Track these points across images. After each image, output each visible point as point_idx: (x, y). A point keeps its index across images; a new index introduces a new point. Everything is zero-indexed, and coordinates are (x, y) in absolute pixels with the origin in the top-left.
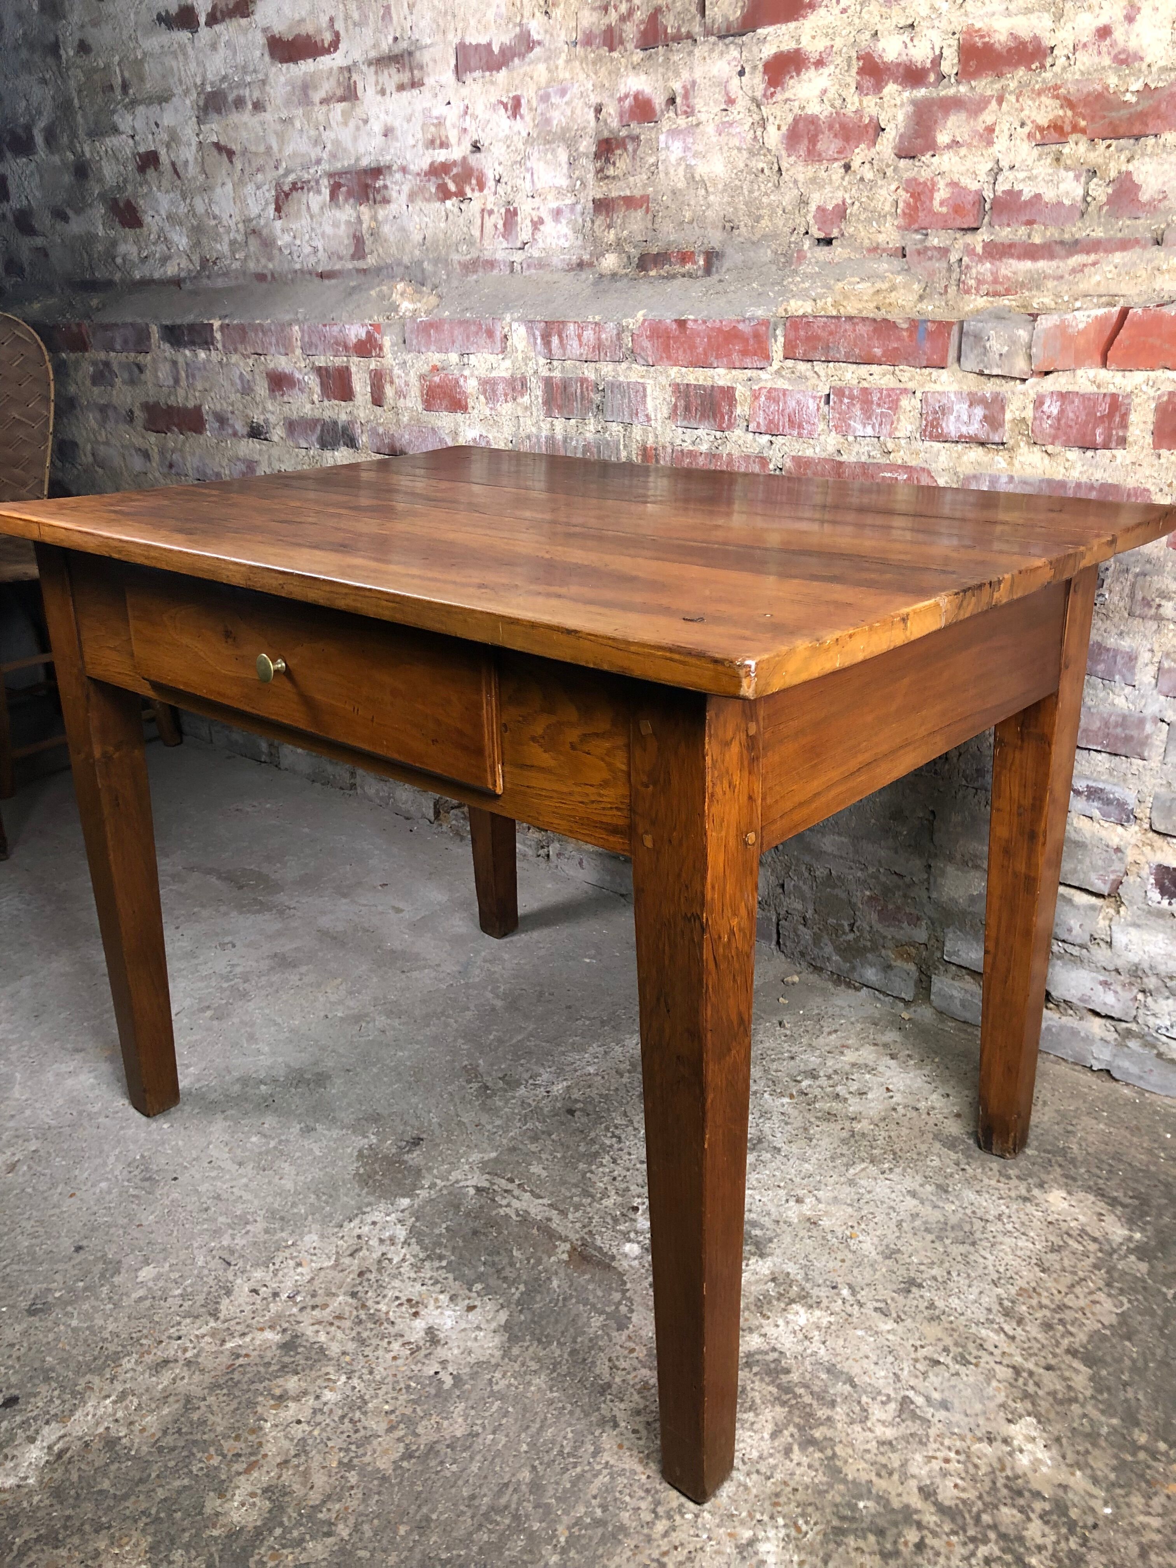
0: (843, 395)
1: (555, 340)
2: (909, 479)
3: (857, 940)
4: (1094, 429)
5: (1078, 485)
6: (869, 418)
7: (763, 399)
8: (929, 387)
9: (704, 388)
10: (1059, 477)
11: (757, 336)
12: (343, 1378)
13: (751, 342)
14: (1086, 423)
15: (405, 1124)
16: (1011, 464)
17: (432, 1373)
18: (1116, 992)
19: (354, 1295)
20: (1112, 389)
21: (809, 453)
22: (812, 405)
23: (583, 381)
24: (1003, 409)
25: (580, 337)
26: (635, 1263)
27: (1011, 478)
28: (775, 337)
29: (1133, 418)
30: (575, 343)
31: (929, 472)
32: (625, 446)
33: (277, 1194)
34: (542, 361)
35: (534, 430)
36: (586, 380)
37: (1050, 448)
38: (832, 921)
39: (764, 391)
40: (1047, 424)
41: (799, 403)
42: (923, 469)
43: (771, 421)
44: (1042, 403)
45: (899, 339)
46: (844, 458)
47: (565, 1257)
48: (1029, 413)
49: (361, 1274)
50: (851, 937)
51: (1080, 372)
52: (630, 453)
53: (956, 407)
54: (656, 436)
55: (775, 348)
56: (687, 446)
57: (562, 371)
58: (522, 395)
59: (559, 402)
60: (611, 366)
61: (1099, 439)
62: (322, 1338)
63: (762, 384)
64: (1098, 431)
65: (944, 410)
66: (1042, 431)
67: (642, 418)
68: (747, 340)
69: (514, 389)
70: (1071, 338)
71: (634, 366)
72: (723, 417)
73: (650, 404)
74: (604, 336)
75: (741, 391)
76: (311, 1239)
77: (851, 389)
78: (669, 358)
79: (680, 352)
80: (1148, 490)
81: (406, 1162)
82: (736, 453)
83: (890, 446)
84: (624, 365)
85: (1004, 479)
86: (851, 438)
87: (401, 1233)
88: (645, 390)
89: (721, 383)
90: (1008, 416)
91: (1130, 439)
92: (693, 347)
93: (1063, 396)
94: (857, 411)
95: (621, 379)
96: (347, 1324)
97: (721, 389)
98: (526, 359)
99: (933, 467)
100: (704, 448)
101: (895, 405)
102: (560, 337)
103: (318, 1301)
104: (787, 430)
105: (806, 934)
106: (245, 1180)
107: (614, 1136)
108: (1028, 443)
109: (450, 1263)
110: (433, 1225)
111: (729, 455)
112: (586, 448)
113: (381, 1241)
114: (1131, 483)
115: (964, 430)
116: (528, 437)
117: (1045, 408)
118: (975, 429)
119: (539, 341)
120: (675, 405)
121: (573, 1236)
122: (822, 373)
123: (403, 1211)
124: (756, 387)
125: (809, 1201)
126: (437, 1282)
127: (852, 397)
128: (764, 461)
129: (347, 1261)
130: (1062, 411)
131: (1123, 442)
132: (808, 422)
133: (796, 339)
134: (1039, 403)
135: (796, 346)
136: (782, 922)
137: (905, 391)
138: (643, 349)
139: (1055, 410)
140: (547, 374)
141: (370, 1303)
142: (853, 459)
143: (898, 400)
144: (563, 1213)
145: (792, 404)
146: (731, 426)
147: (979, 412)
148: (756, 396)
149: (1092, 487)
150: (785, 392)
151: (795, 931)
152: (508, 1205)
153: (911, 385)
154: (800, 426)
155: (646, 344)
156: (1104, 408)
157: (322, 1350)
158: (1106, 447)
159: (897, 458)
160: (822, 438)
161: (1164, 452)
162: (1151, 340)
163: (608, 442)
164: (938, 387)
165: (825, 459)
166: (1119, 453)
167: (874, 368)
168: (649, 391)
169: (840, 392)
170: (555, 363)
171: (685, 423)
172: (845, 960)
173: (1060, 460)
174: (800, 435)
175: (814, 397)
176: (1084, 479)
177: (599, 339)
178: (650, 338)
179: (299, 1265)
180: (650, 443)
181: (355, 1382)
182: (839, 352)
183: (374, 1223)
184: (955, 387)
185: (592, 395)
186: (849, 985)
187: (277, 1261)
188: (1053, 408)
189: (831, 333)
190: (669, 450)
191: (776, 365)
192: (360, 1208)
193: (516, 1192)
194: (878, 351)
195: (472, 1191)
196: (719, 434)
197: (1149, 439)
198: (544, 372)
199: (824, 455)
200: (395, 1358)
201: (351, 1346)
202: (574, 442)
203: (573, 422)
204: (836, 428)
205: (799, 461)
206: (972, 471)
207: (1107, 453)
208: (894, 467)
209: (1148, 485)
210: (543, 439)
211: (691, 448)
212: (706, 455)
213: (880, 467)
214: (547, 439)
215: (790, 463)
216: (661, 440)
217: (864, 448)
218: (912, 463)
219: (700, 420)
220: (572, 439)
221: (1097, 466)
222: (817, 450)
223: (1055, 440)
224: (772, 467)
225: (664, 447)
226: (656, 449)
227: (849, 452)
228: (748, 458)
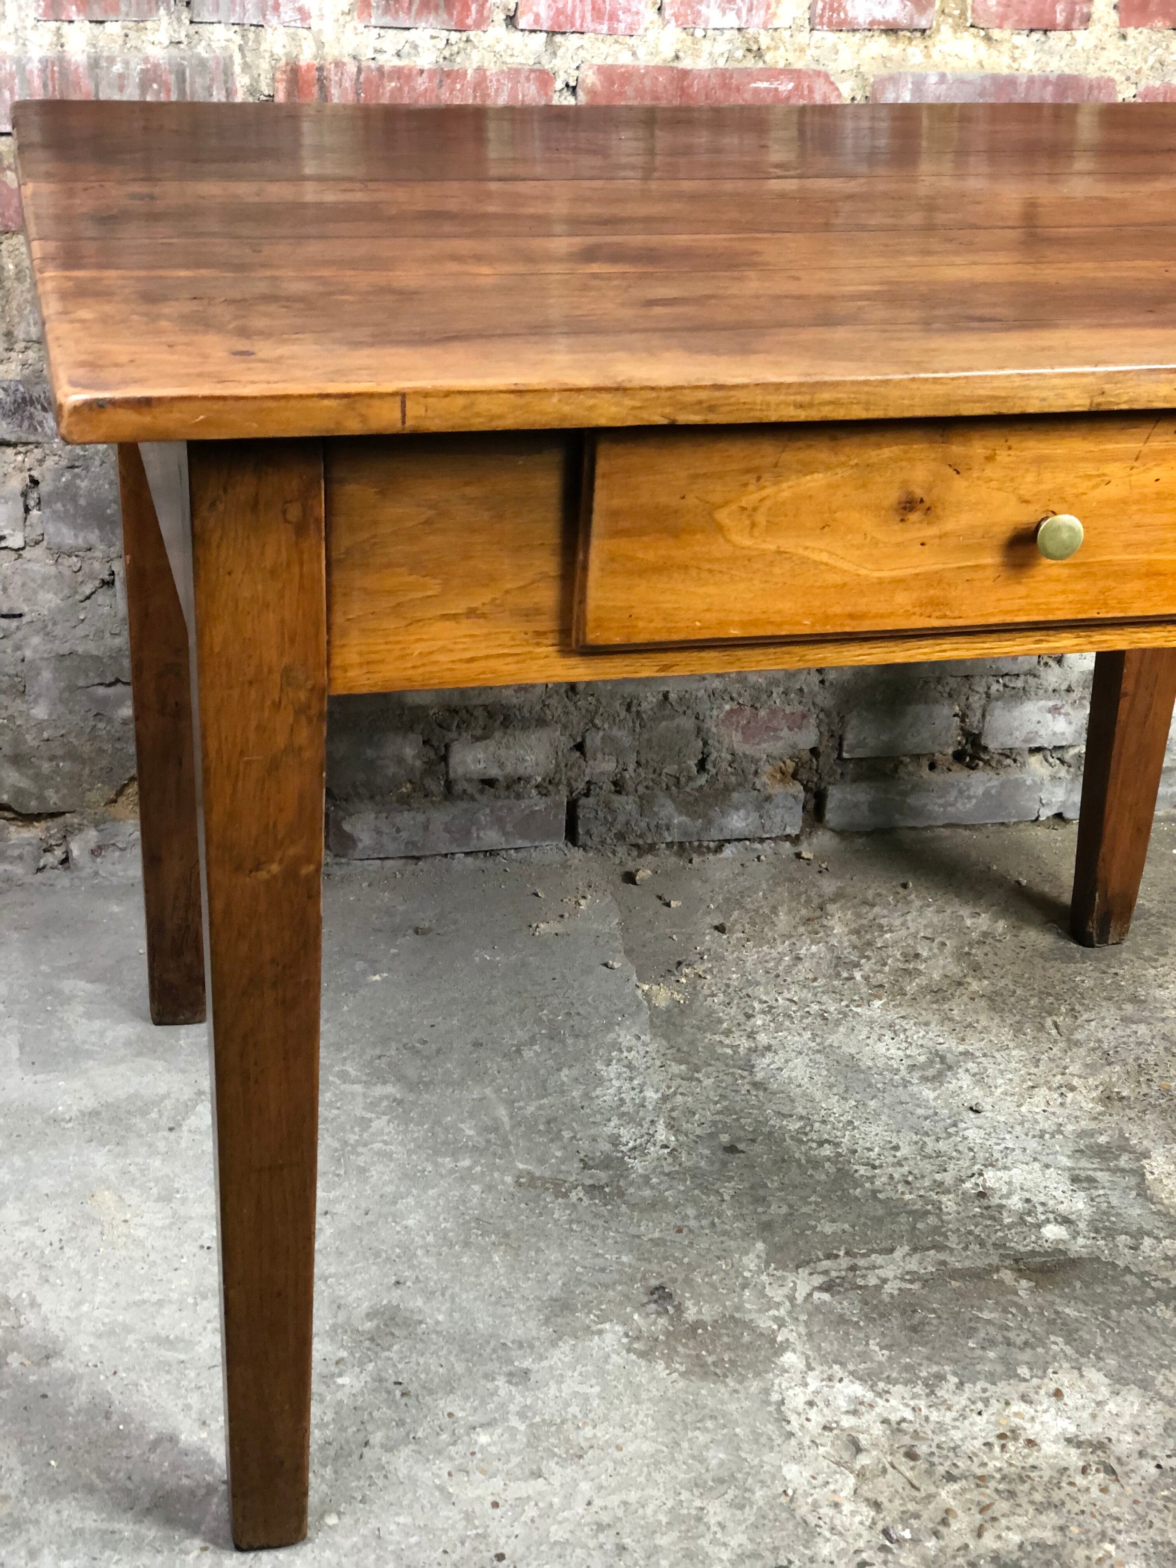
2: (796, 88)
3: (711, 782)
4: (1053, 6)
5: (1031, 80)
10: (1005, 71)
12: (1110, 1547)
15: (607, 1287)
16: (928, 56)
17: (1153, 1471)
18: (1067, 714)
19: (950, 1478)
21: (624, 59)
26: (1081, 1241)
27: (943, 77)
31: (827, 77)
32: (246, 67)
33: (657, 1464)
35: (10, 47)
37: (996, 33)
38: (671, 769)
40: (993, 2)
42: (818, 73)
43: (559, 12)
46: (686, 63)
47: (1024, 1283)
49: (911, 1455)
50: (702, 780)
52: (256, 80)
54: (321, 45)
56: (389, 61)
61: (1060, 18)
62: (1015, 1538)
64: (1059, 7)
66: (986, 10)
67: (287, 14)
72: (465, 8)
76: (793, 1473)
80: (1112, 80)
81: (699, 1324)
82: (492, 68)
83: (765, 41)
85: (933, 79)
87: (858, 1389)
91: (1095, 17)
96: (1003, 1506)
99: (832, 68)
100: (426, 60)
103: (931, 1514)
104: (589, 24)
105: (627, 804)
106: (585, 1486)
107: (821, 1144)
108: (956, 28)
109: (955, 1374)
110: (864, 1356)
111: (480, 70)
112: (149, 76)
113: (855, 1413)
114: (1092, 72)
115: (878, 13)
118: (893, 10)
121: (995, 1260)
123: (810, 1368)
125: (1075, 1082)
126: (986, 1402)
128: (545, 78)
129: (864, 1460)
131: (1086, 20)
132: (627, 10)
136: (583, 801)
141: (979, 1472)
142: (703, 63)
144: (939, 1247)
146: (481, 22)
149: (1046, 82)
151: (608, 805)
152: (885, 1281)
154: (613, 17)
157: (1040, 1545)
158: (1068, 26)
159: (776, 58)
160: (651, 35)
161: (1130, 32)
163: (202, 63)
165: (658, 69)
166: (1080, 35)
171: (387, 20)
172: (693, 815)
173: (1005, 47)
174: (612, 32)
176: (1036, 73)
179: (836, 1505)
180: (306, 58)
181: (1121, 1538)
183: (811, 1404)
186: (701, 850)
187: (812, 1520)
190: (352, 68)
192: (767, 1403)
193: (862, 1262)
195: (826, 1296)
196: (455, 36)
197: (1114, 16)
199: (656, 61)
200: (1104, 1490)
201: (1051, 1518)
202: (117, 68)
203: (113, 28)
204: (676, 16)
205: (608, 73)
206: (884, 72)
207: (1066, 35)
208: (773, 74)
209: (1112, 74)
210: (34, 66)
211: (396, 62)
212: (433, 73)
213: (748, 74)
214: (46, 64)
215: (590, 78)
216: (332, 52)
217: (722, 46)
218: (799, 65)
219: (419, 13)
220: (111, 60)
221: (1051, 53)
222: (641, 52)
223: (1001, 22)
224: (559, 85)
225: (339, 64)
226: (320, 69)
227: (696, 54)
228: (514, 74)
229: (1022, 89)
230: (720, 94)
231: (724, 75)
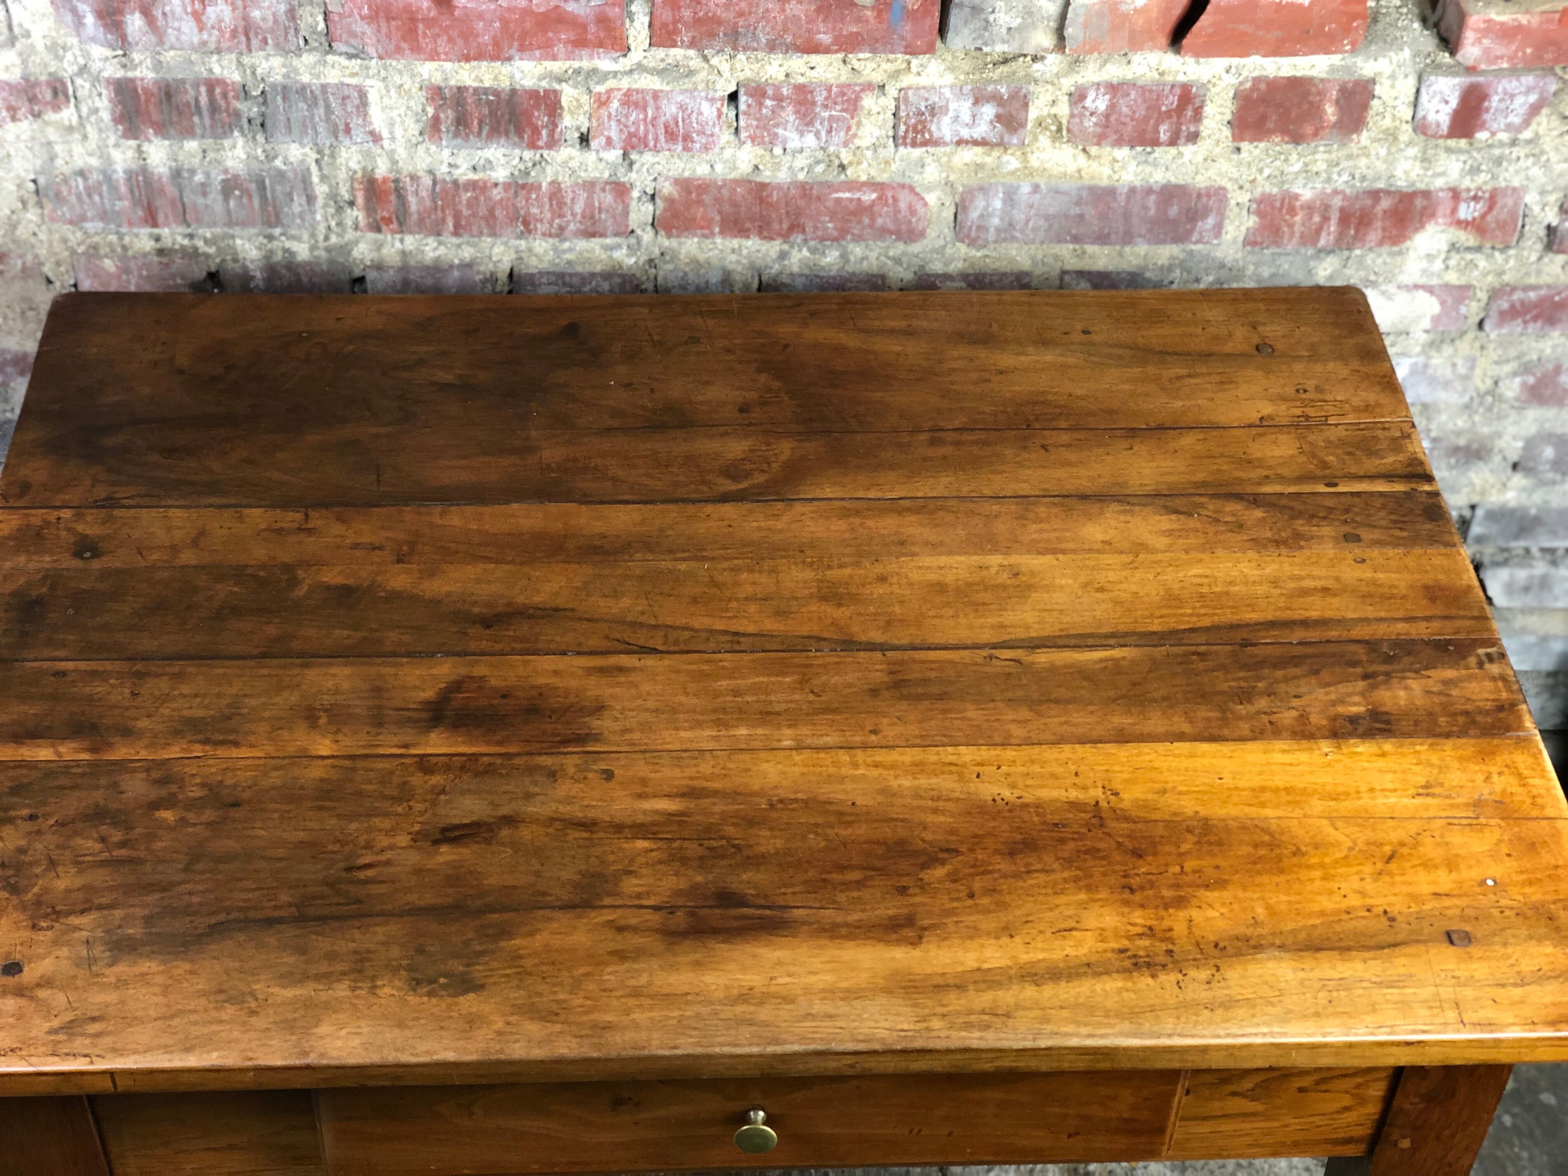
0: (764, 94)
1: (135, 23)
2: (880, 198)
4: (1156, 126)
5: (1132, 190)
6: (810, 123)
7: (615, 105)
8: (907, 80)
9: (497, 93)
10: (1105, 182)
11: (603, 20)
13: (592, 28)
14: (1147, 118)
16: (1026, 160)
20: (1181, 78)
21: (702, 170)
22: (708, 111)
23: (211, 84)
24: (1026, 105)
25: (197, 17)
27: (1036, 188)
28: (631, 16)
29: (1209, 110)
30: (188, 26)
31: (912, 189)
32: (323, 178)
34: (98, 52)
35: (94, 162)
36: (221, 82)
37: (1093, 150)
39: (618, 95)
40: (1090, 123)
41: (682, 107)
42: (903, 186)
43: (631, 135)
44: (1082, 97)
45: (859, 20)
46: (766, 176)
48: (1063, 110)
51: (1137, 58)
52: (335, 188)
53: (952, 106)
54: (395, 162)
55: (632, 32)
56: (464, 173)
57: (158, 66)
58: (57, 108)
59: (155, 116)
60: (276, 61)
61: (1163, 137)
63: (611, 83)
64: (1163, 128)
65: (933, 111)
66: (1083, 130)
67: (359, 135)
68: (584, 27)
69: (32, 100)
70: (1125, 16)
71: (330, 58)
72: (536, 132)
73: (377, 118)
74: (256, 14)
75: (568, 94)
77: (777, 88)
78: (417, 49)
79: (442, 41)
80: (1224, 189)
82: (566, 181)
83: (846, 157)
84: (308, 59)
85: (1025, 189)
86: (778, 151)
88: (363, 95)
89: (529, 83)
90: (1033, 113)
91: (1204, 134)
92: (468, 35)
93: (1114, 89)
94: (789, 114)
95: (306, 78)
97: (533, 94)
98: (56, 49)
99: (918, 180)
100: (501, 174)
101: (853, 106)
102: (147, 13)
104: (662, 144)
108: (1053, 141)
111: (555, 183)
112: (230, 185)
114: (1201, 182)
115: (965, 133)
116: (81, 173)
117: (1088, 103)
118: (982, 130)
119: (90, 19)
120: (436, 120)
122: (725, 67)
124: (601, 89)
127: (779, 98)
128: (621, 190)
130: (1112, 107)
131: (1194, 137)
132: (701, 133)
133: (675, 23)
134: (1078, 97)
135: (676, 32)
137: (869, 87)
138: (354, 35)
139: (1102, 104)
140: (120, 74)
142: (782, 176)
143: (858, 99)
145: (670, 110)
146: (553, 143)
147: (989, 111)
148: (602, 102)
149: (1149, 191)
150: (656, 95)
153: (877, 77)
154: (687, 138)
155: (361, 27)
156: (1172, 101)
158: (1173, 142)
159: (859, 172)
160: (728, 153)
161: (1245, 146)
162: (1242, 27)
163: (281, 175)
164: (923, 81)
165: (737, 182)
166: (1188, 150)
167: (815, 59)
168: (373, 97)
169: (759, 92)
170: (136, 56)
171: (457, 142)
173: (1106, 160)
174: (687, 150)
175: (712, 100)
176: (1138, 183)
177: (245, 18)
178: (372, 18)
180: (382, 170)
182: (755, 38)
184: (949, 79)
185: (241, 106)
188: (1099, 103)
189: (741, 14)
190: (427, 181)
191: (636, 56)
194: (825, 38)
196: (528, 154)
197: (1227, 132)
198: (113, 71)
199: (734, 175)
202: (199, 178)
203: (192, 145)
204: (753, 139)
205: (685, 185)
206: (974, 182)
207: (1173, 151)
208: (854, 185)
209: (1224, 183)
210: (120, 175)
211: (472, 176)
212: (507, 186)
213: (831, 187)
214: (130, 175)
215: (667, 188)
216: (406, 168)
217: (801, 161)
218: (884, 178)
219: (490, 137)
220: (192, 172)
221: (1155, 164)
222: (719, 168)
223: (1100, 140)
224: (635, 194)
225: (414, 178)
226: (396, 181)
227: (777, 166)
228: (590, 185)
229: (1122, 199)
230: (801, 203)
231: (804, 189)
